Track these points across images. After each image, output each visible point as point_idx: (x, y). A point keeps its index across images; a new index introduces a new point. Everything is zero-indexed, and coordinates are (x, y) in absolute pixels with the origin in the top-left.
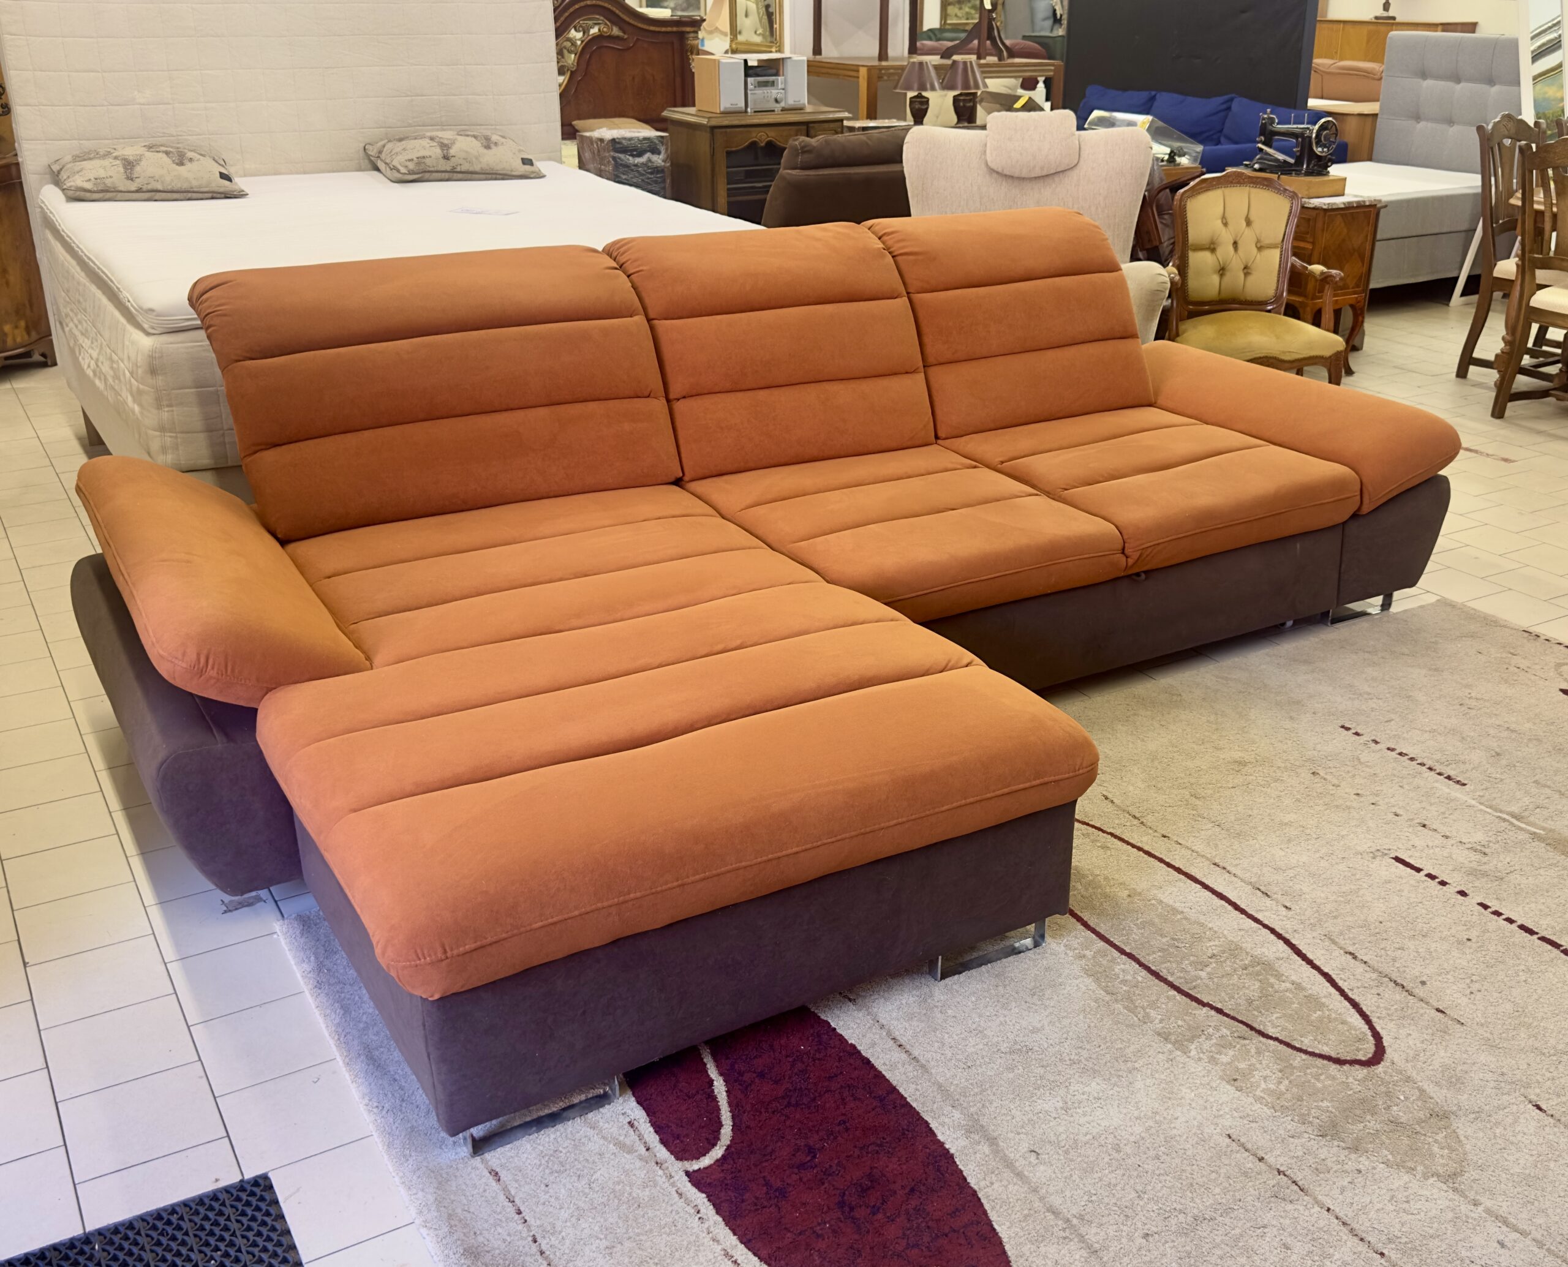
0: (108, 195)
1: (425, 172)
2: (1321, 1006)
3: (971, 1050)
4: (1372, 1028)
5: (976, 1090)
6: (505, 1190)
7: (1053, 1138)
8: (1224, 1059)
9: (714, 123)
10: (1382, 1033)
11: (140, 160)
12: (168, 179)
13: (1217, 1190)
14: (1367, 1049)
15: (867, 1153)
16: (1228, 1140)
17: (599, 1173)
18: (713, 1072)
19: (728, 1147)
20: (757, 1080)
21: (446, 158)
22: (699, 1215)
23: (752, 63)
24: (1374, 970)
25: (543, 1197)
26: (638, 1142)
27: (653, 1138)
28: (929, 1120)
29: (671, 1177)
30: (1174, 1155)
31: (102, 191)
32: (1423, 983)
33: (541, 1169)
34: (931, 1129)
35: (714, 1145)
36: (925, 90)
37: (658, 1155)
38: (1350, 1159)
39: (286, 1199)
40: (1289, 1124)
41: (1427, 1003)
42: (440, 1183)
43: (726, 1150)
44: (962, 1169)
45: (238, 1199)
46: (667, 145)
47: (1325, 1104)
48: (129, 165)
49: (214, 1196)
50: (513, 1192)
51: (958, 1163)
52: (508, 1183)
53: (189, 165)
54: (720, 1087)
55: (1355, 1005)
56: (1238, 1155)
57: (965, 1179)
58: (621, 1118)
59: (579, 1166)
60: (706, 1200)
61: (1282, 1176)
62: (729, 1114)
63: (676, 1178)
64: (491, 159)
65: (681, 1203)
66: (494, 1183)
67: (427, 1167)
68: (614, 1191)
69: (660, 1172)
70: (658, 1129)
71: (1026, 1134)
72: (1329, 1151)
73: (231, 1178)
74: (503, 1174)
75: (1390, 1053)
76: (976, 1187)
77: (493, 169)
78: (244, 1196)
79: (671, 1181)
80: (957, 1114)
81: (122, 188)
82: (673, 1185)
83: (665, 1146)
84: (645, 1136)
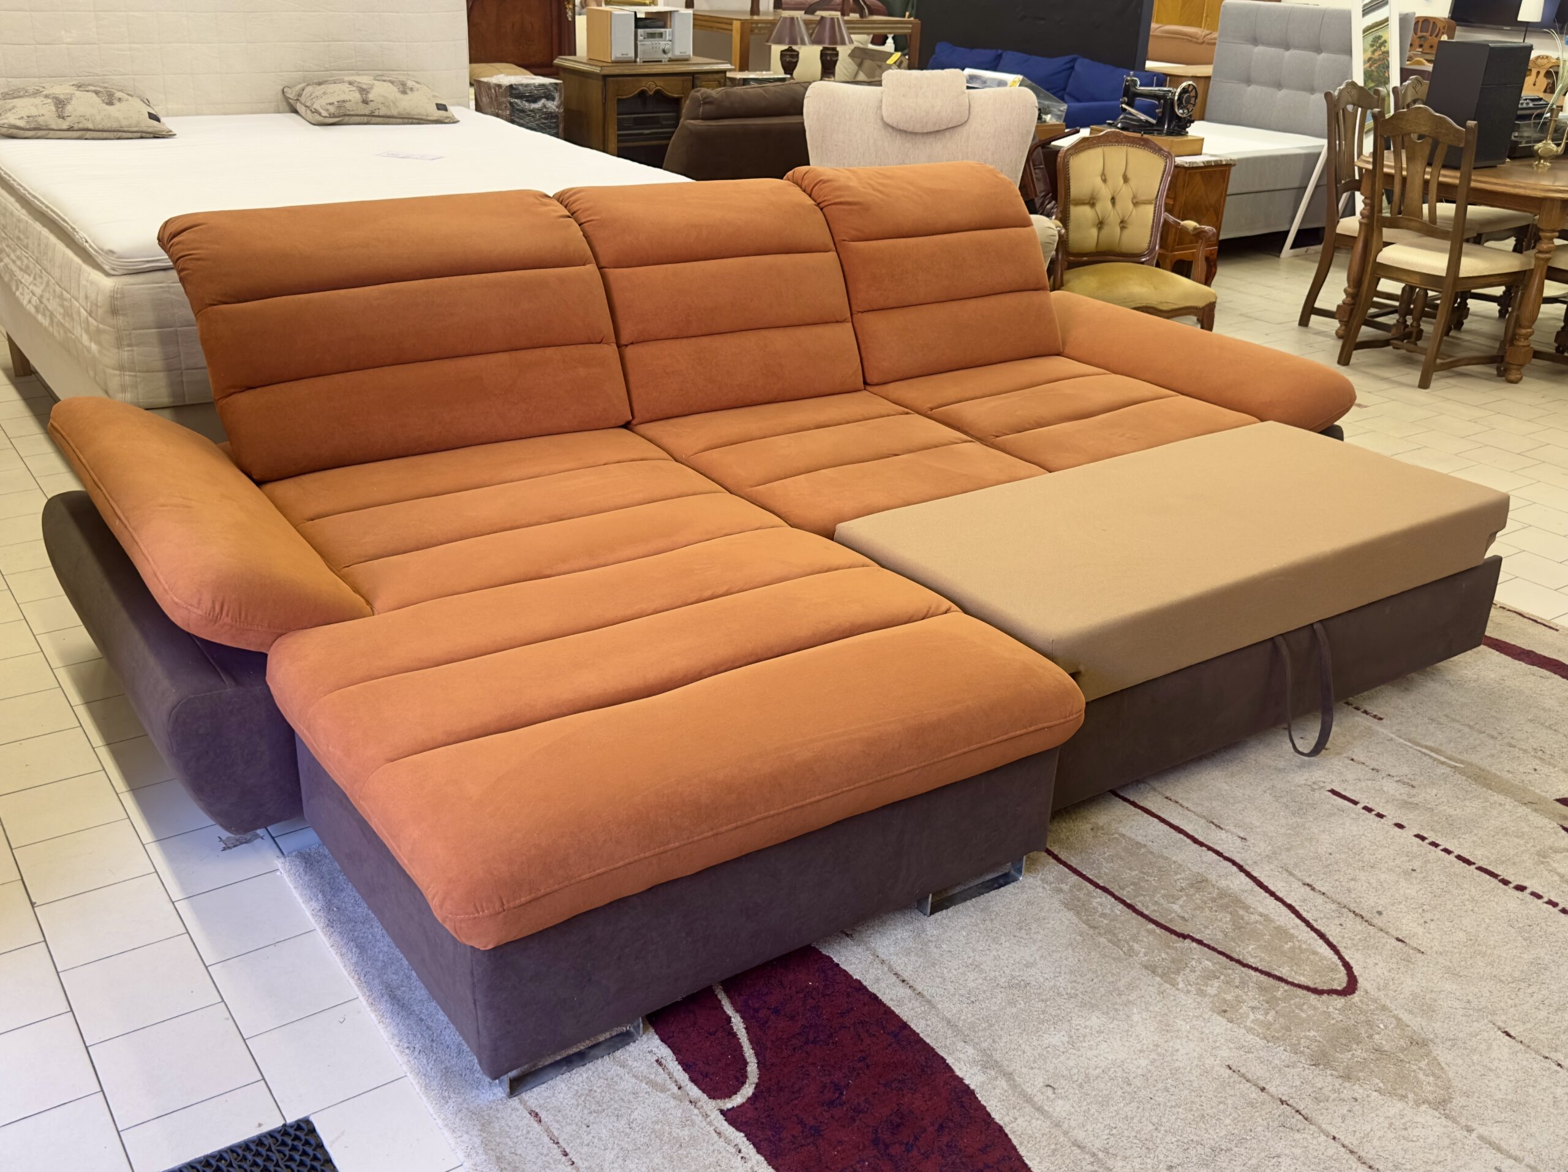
0: (40, 133)
1: (345, 115)
2: (1292, 937)
3: (971, 985)
4: (1341, 958)
5: (983, 1025)
6: (547, 1130)
7: (1066, 1073)
8: (1211, 991)
9: (606, 71)
10: (1352, 963)
11: (71, 99)
12: (98, 118)
13: (1228, 1121)
14: (1340, 980)
15: (892, 1089)
16: (1228, 1071)
17: (636, 1113)
18: (729, 1009)
19: (757, 1086)
20: (772, 1017)
21: (365, 102)
22: (741, 1155)
23: (641, 15)
24: (1334, 902)
25: (587, 1139)
26: (669, 1081)
27: (683, 1077)
28: (945, 1056)
29: (707, 1116)
30: (1181, 1086)
31: (35, 129)
32: (1380, 913)
33: (579, 1109)
34: (948, 1064)
35: (744, 1083)
36: (796, 44)
37: (690, 1093)
38: (1345, 1088)
39: (333, 1142)
40: (1281, 1055)
41: (1387, 933)
42: (483, 1125)
43: (756, 1088)
44: (985, 1104)
45: (284, 1144)
46: (560, 92)
47: (1312, 1033)
48: (60, 104)
49: (259, 1141)
50: (556, 1133)
51: (980, 1099)
52: (549, 1123)
53: (118, 105)
54: (738, 1024)
55: (1322, 936)
56: (1242, 1086)
57: (989, 1115)
58: (649, 1056)
59: (616, 1106)
60: (745, 1139)
61: (1285, 1106)
62: (752, 1051)
63: (712, 1117)
64: (407, 104)
65: (721, 1143)
66: (536, 1124)
67: (468, 1109)
68: (654, 1131)
69: (696, 1111)
70: (686, 1068)
71: (1039, 1069)
72: (1324, 1080)
73: (274, 1123)
74: (543, 1115)
75: (1362, 982)
76: (1001, 1123)
77: (409, 114)
78: (289, 1141)
79: (708, 1120)
80: (970, 1050)
81: (54, 127)
82: (710, 1123)
83: (696, 1084)
84: (675, 1074)
